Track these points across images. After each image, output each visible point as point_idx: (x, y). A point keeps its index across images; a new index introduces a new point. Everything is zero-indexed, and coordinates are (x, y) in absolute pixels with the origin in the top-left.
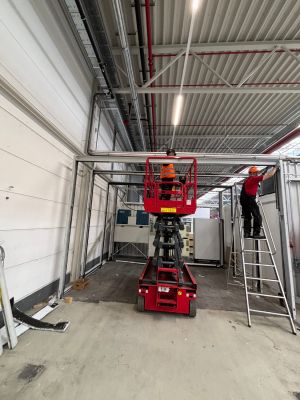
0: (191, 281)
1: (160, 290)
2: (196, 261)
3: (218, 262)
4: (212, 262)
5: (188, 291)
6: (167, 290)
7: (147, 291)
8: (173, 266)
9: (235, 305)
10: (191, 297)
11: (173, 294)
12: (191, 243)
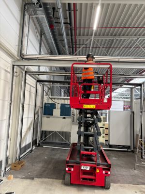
0: (106, 161)
1: (82, 168)
2: (110, 146)
3: (129, 147)
4: (124, 147)
5: (104, 169)
6: (88, 168)
7: (72, 169)
8: (92, 150)
9: (140, 180)
10: (106, 173)
11: (92, 171)
12: (106, 131)
